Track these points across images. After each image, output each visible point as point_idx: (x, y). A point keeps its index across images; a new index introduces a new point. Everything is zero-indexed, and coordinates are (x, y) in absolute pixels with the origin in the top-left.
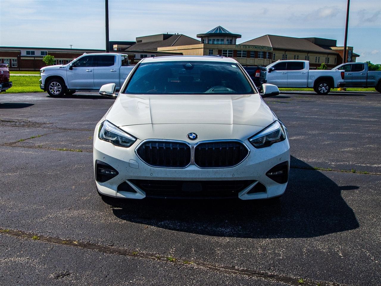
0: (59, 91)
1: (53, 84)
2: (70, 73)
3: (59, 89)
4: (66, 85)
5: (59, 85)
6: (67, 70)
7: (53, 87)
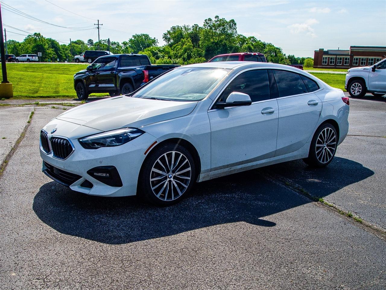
0: (359, 92)
1: (355, 85)
2: (372, 75)
3: (360, 90)
4: (367, 86)
5: (360, 86)
6: (369, 72)
7: (354, 87)
